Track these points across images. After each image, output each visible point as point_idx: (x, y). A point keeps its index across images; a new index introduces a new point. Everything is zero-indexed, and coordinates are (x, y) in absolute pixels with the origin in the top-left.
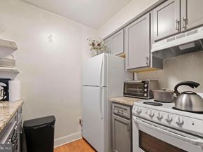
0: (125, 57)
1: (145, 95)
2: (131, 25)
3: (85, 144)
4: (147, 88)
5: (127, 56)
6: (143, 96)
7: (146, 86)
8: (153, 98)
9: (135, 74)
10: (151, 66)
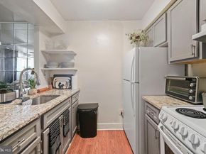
0: (167, 46)
1: (191, 98)
2: (172, 7)
3: (124, 137)
4: (194, 88)
5: (169, 46)
6: (188, 98)
7: (192, 85)
8: (202, 104)
9: (189, 66)
10: (201, 58)
